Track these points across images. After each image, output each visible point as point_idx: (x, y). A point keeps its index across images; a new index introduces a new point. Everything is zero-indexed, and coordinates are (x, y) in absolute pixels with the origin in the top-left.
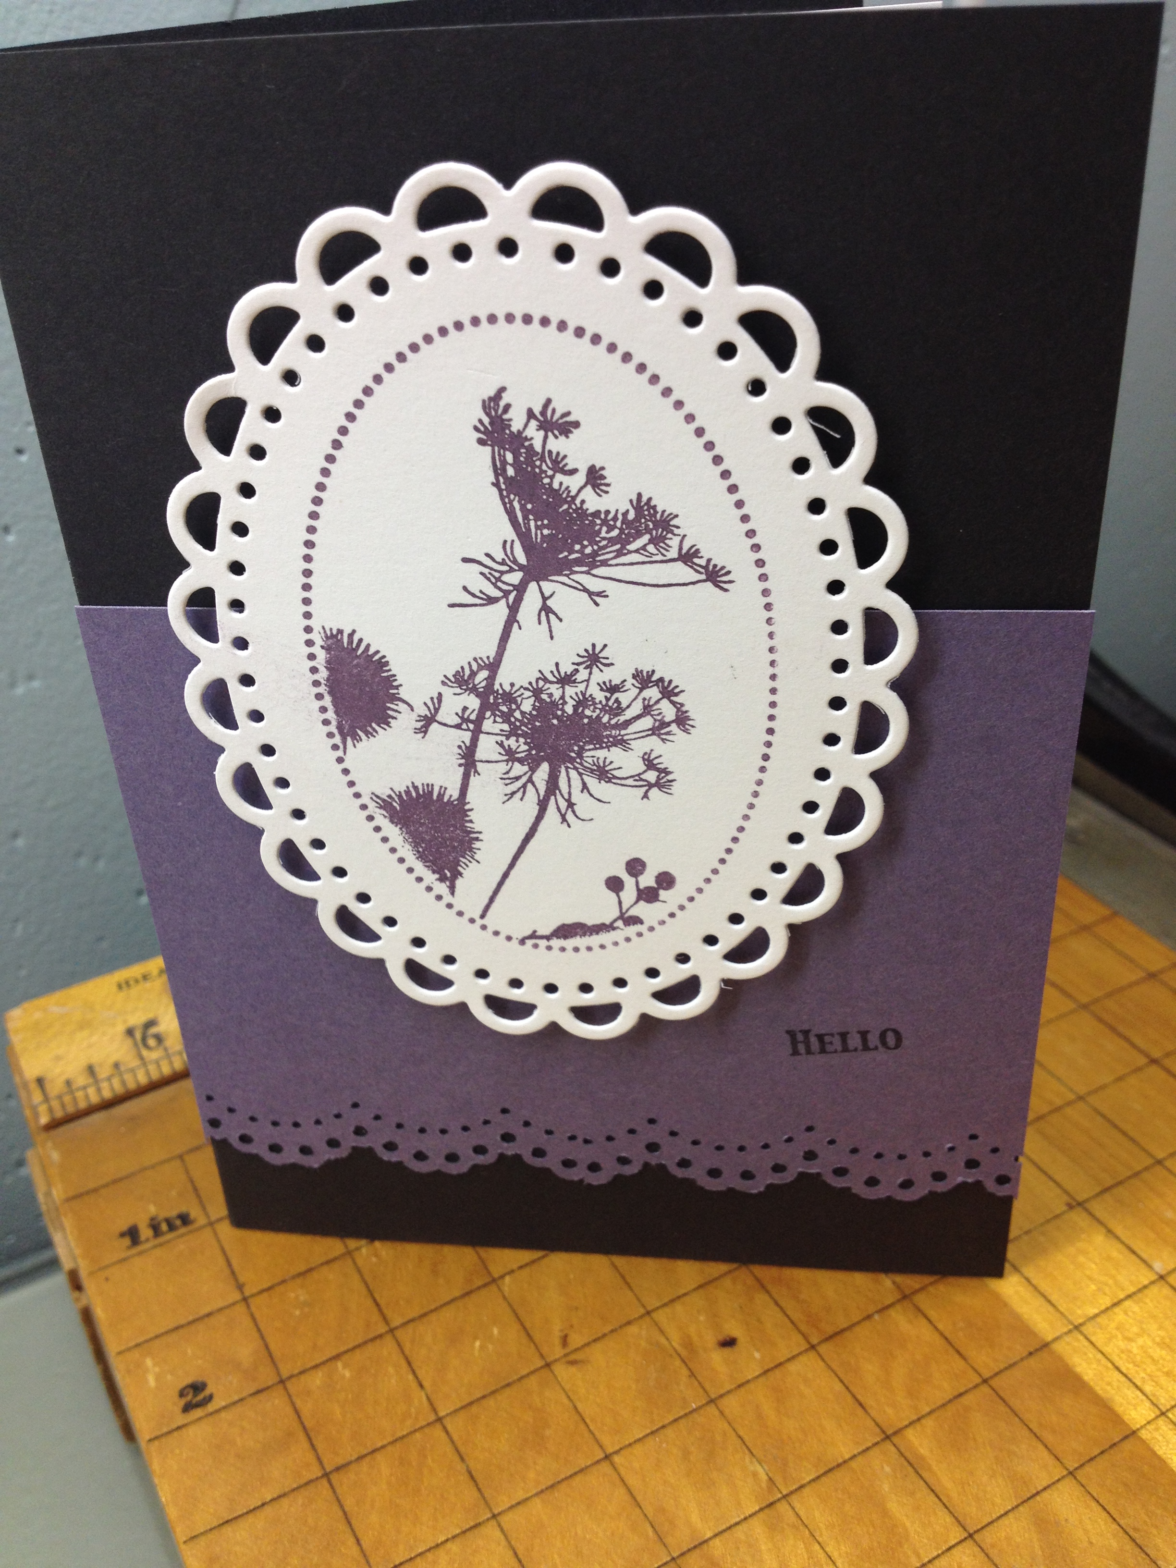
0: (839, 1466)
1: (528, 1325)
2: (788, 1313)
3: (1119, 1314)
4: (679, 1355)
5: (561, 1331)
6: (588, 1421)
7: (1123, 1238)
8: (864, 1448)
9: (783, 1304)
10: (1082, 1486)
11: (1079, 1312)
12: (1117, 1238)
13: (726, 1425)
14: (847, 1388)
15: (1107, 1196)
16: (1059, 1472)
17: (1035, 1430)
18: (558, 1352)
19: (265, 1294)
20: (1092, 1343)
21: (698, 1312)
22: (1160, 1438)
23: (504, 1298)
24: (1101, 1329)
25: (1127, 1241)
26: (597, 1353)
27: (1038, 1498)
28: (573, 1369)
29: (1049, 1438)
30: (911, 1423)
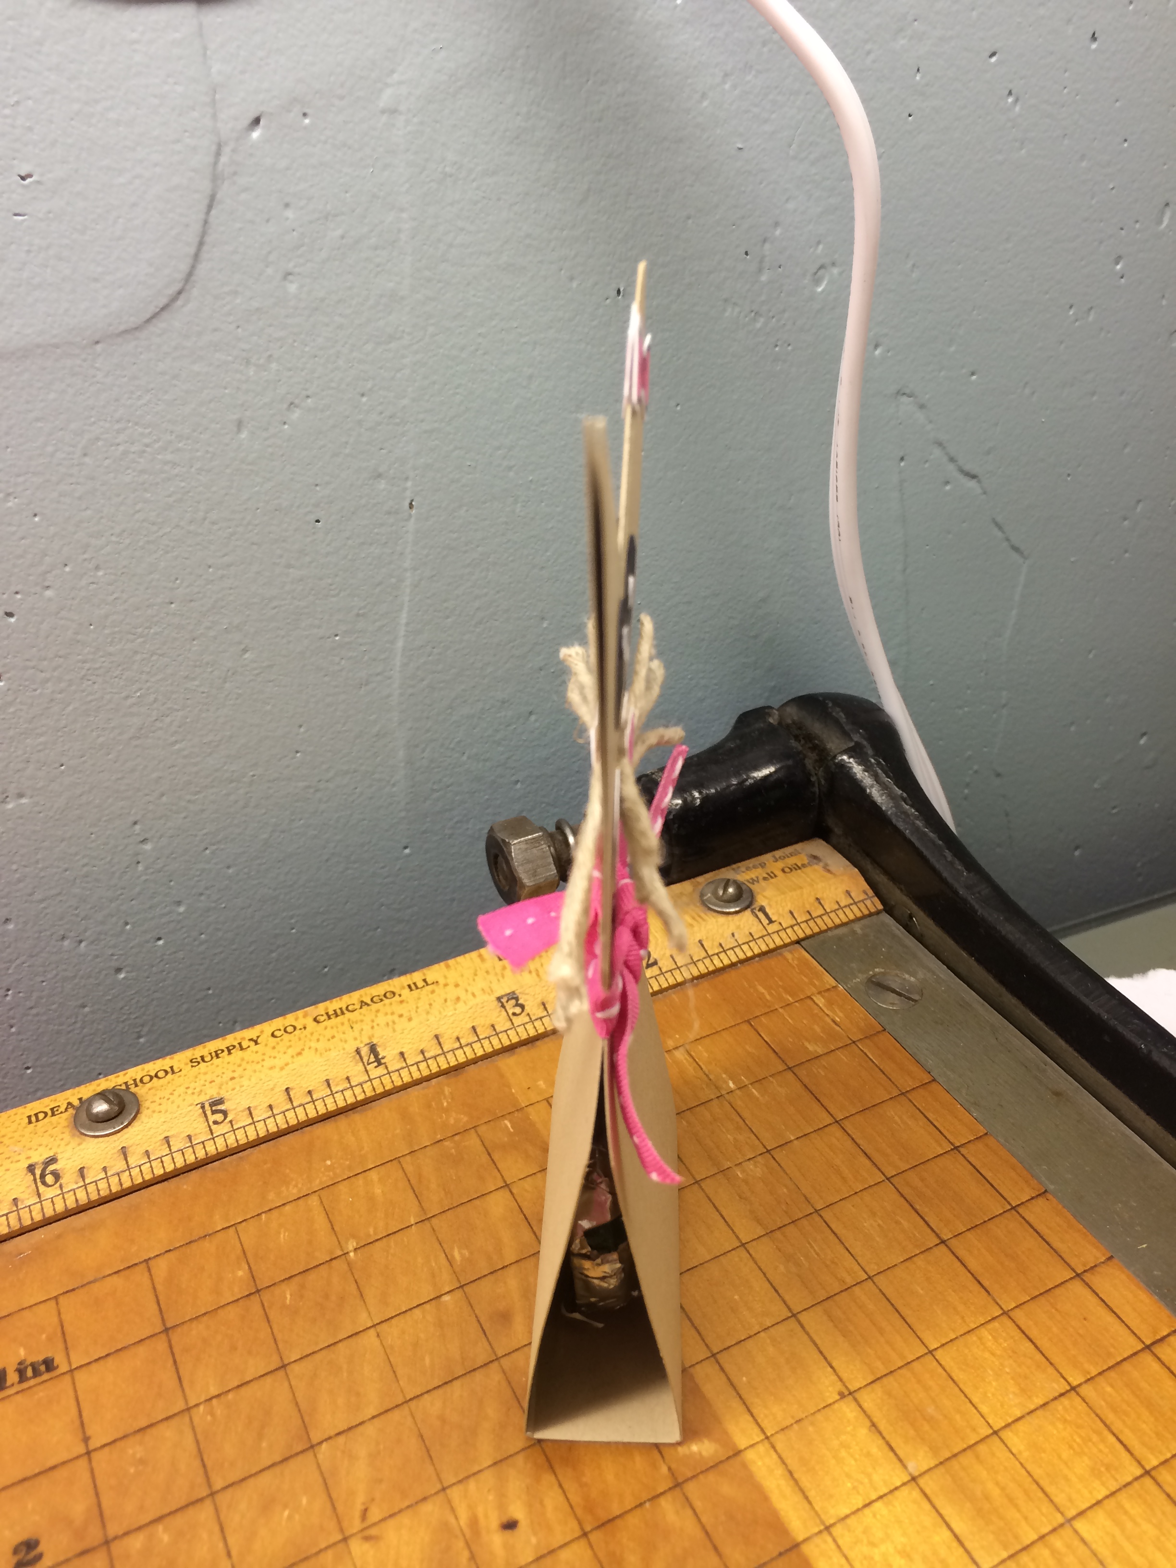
1: (334, 1496)
2: (569, 1496)
4: (464, 1536)
5: (364, 1504)
7: (885, 1434)
9: (565, 1486)
11: (832, 1511)
12: (880, 1433)
15: (876, 1386)
18: (357, 1525)
19: (107, 1449)
20: (839, 1547)
21: (489, 1491)
23: (319, 1466)
24: (849, 1531)
25: (887, 1437)
26: (391, 1531)
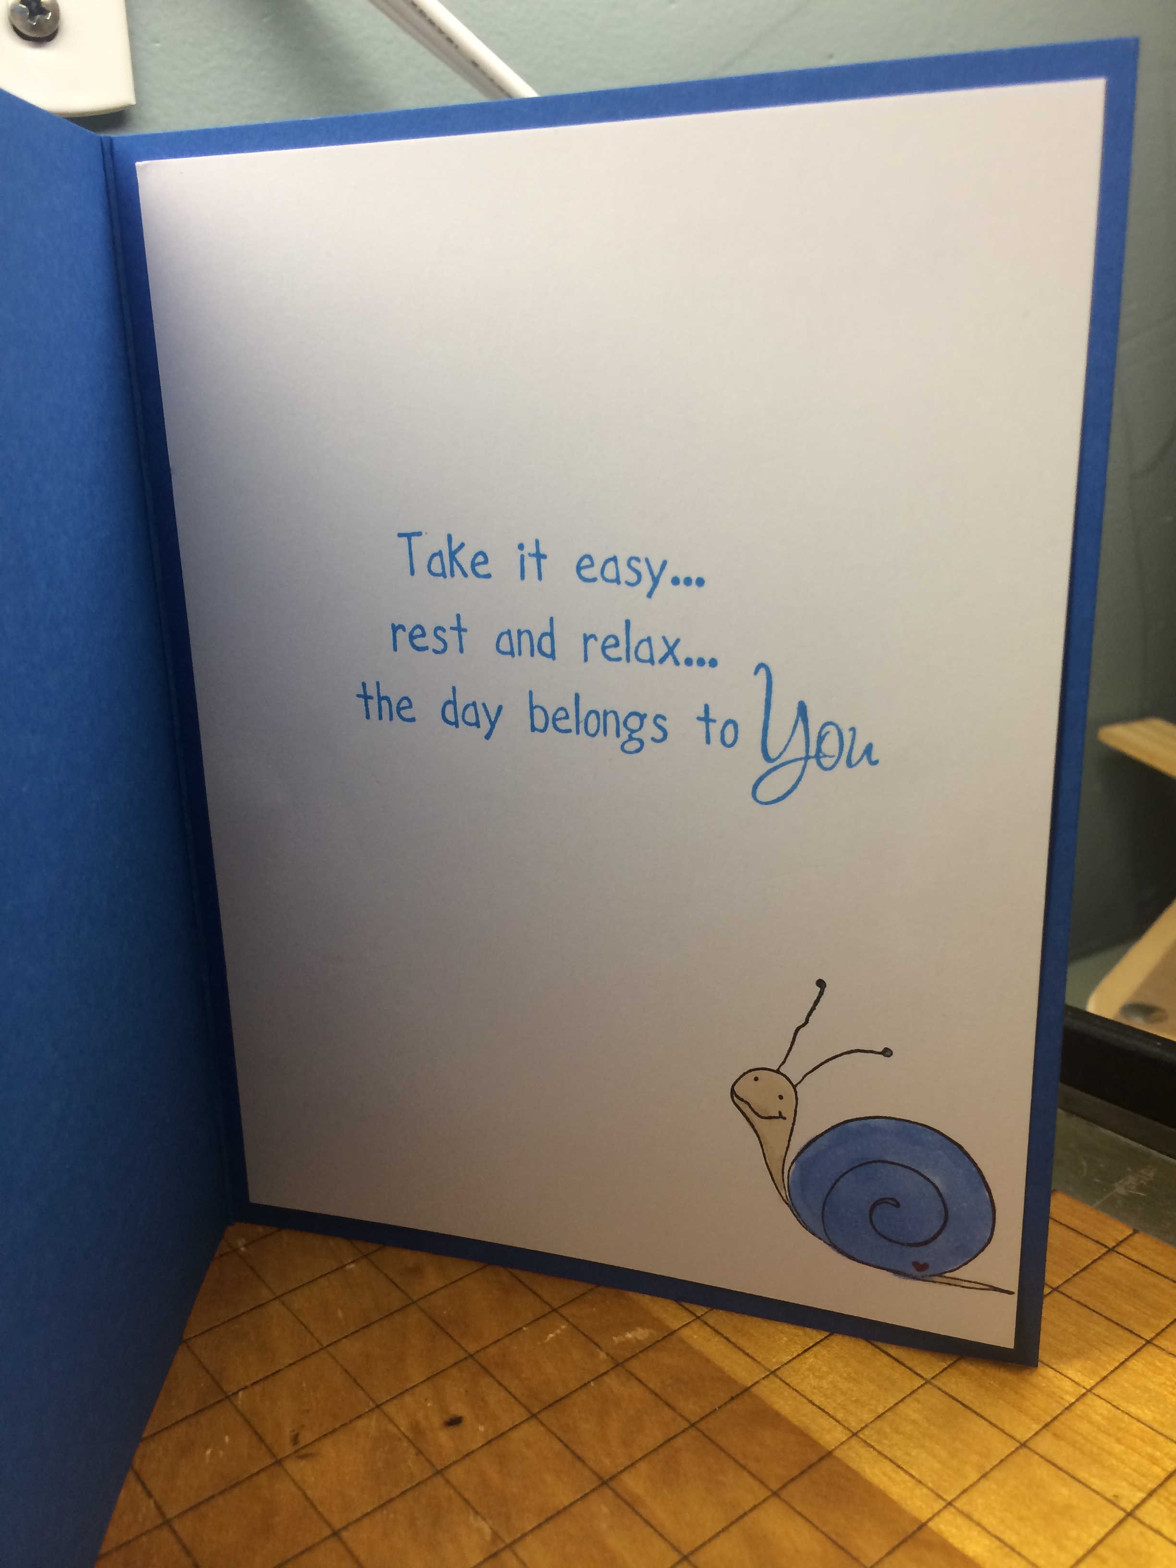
0: (559, 1513)
1: (260, 1431)
2: (511, 1390)
3: (810, 1358)
4: (406, 1437)
5: (293, 1431)
6: (316, 1503)
8: (583, 1494)
9: (505, 1384)
10: (785, 1502)
11: (774, 1360)
13: (452, 1492)
14: (566, 1446)
16: (763, 1493)
17: (742, 1462)
18: (289, 1449)
20: (787, 1384)
21: (426, 1399)
22: (854, 1455)
23: (238, 1411)
24: (794, 1371)
26: (328, 1448)
27: (746, 1518)
28: (303, 1463)
29: (753, 1466)
30: (626, 1468)
